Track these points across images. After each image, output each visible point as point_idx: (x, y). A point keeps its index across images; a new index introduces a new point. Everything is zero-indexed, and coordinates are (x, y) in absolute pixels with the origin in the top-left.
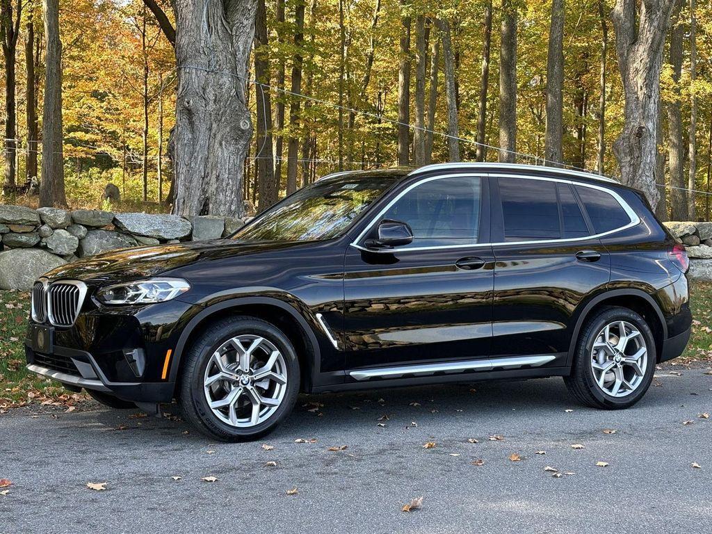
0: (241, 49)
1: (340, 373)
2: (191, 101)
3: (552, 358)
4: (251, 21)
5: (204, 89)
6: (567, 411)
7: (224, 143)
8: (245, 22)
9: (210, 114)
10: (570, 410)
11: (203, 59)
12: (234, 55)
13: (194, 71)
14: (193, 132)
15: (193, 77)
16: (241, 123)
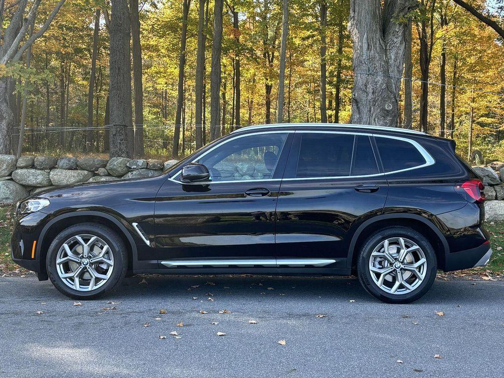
0: (393, 57)
1: (155, 262)
2: (356, 94)
3: (333, 261)
4: (400, 39)
5: (366, 86)
6: (351, 301)
7: (376, 119)
8: (395, 40)
9: (370, 101)
10: (353, 301)
11: (364, 67)
12: (387, 62)
13: (359, 75)
14: (359, 113)
15: (359, 79)
16: (386, 106)
